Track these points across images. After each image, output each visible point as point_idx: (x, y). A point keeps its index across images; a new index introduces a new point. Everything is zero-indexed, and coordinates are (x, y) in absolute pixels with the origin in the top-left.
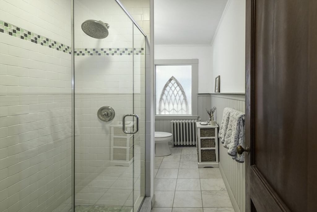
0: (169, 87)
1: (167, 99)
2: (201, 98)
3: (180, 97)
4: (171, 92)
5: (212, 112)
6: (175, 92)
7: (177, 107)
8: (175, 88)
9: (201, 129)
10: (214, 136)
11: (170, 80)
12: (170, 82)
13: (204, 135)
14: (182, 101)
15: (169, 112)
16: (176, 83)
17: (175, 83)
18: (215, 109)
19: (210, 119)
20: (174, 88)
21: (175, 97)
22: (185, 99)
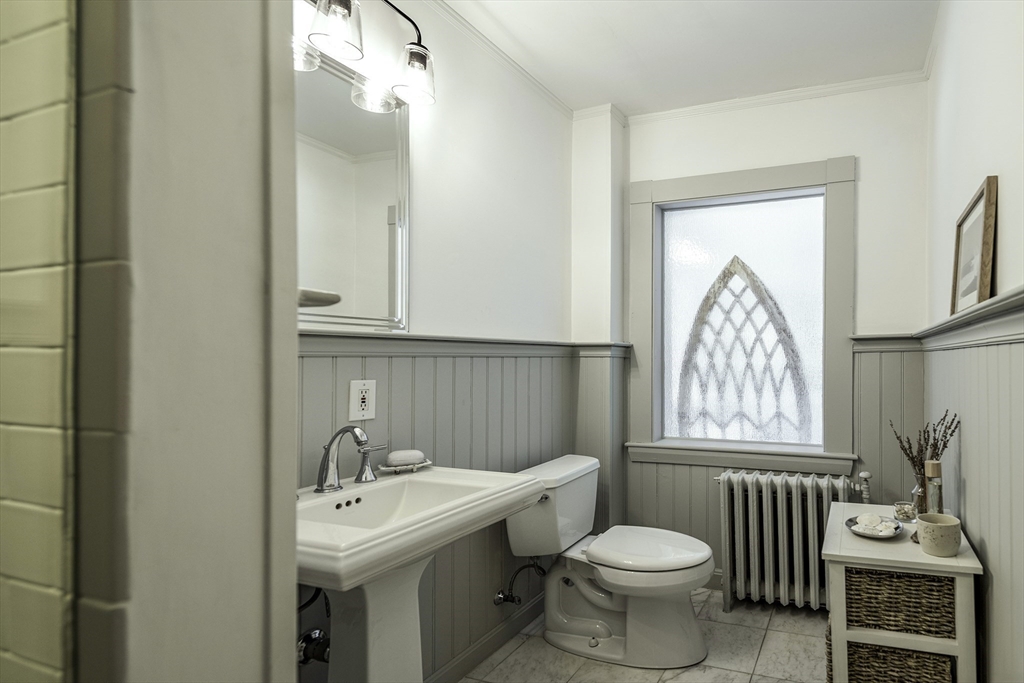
0: (721, 307)
1: (712, 366)
2: (869, 361)
3: (769, 356)
4: (729, 334)
5: (935, 446)
6: (749, 335)
7: (759, 404)
8: (748, 314)
9: (853, 573)
10: (951, 634)
11: (727, 275)
12: (725, 286)
13: (874, 613)
14: (778, 377)
15: (722, 426)
16: (749, 291)
17: (744, 290)
18: (955, 426)
19: (917, 490)
20: (744, 316)
21: (749, 355)
22: (794, 366)
